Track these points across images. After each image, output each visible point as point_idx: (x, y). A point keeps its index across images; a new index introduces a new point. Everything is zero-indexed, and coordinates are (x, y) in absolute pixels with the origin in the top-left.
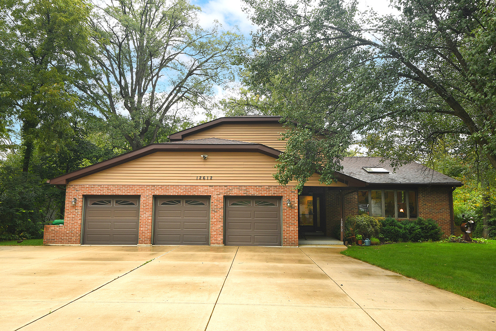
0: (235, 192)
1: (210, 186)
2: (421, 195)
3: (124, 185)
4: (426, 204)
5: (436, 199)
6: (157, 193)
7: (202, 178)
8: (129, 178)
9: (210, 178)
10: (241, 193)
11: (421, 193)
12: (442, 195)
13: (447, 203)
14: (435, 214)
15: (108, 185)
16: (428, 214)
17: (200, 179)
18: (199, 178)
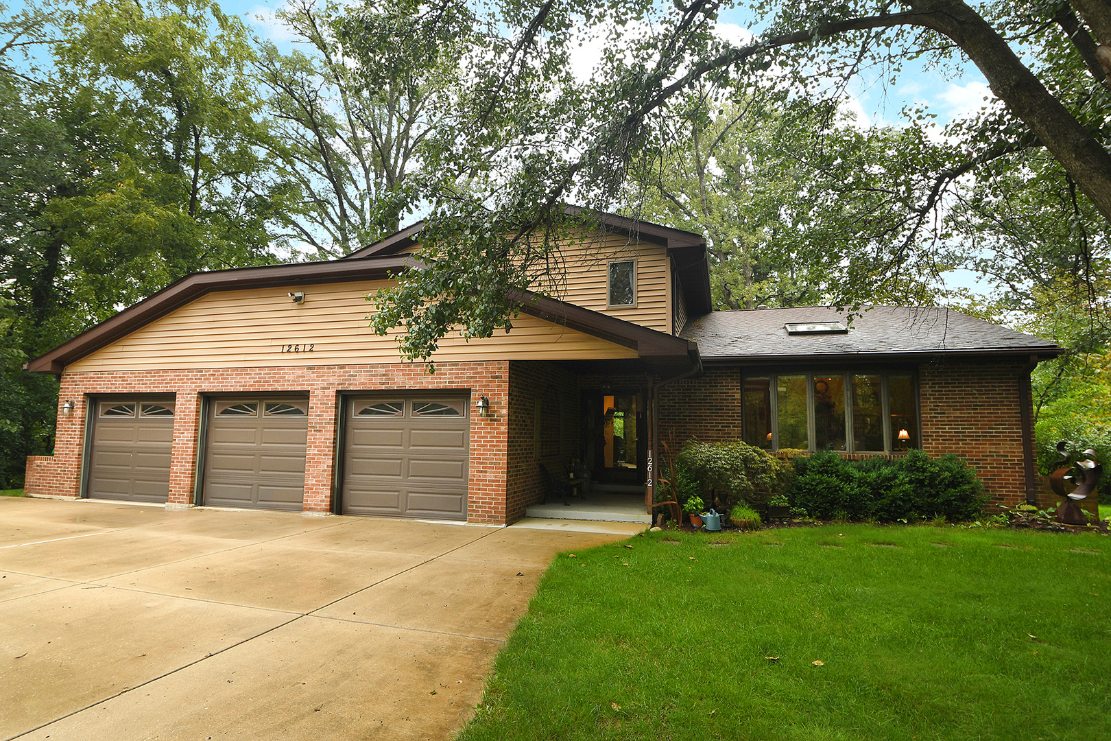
0: (361, 382)
1: (310, 368)
2: (930, 387)
3: (149, 372)
4: (944, 413)
5: (977, 398)
6: (206, 387)
7: (293, 349)
8: (159, 354)
9: (308, 348)
10: (376, 383)
11: (929, 380)
12: (997, 385)
13: (1012, 409)
14: (972, 440)
15: (125, 372)
16: (952, 440)
17: (288, 351)
18: (286, 349)
